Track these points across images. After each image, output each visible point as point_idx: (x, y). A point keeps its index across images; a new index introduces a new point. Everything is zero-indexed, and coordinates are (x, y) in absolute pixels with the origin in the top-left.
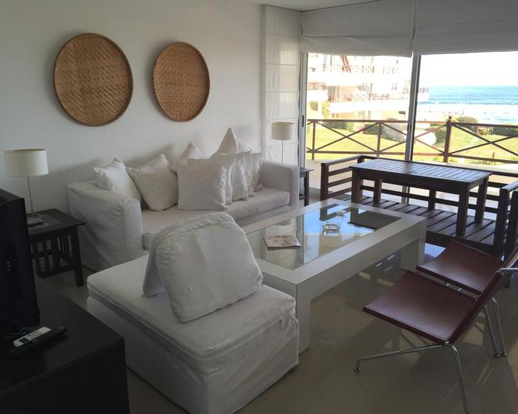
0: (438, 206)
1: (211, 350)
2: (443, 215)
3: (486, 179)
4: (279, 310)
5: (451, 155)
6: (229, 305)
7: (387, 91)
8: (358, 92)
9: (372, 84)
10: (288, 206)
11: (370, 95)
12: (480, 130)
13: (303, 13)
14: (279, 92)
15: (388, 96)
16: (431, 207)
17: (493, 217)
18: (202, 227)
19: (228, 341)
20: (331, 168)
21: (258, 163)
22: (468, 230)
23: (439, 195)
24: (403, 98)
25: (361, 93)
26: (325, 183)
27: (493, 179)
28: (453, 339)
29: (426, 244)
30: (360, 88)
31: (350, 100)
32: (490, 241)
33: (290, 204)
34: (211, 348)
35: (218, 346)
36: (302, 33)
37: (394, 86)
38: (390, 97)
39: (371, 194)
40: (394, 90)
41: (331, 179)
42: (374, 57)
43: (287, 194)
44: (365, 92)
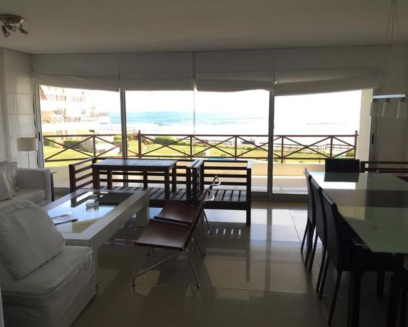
0: (150, 185)
1: (50, 288)
2: (154, 190)
3: (175, 164)
4: (84, 256)
5: (143, 155)
6: (47, 262)
7: (78, 115)
8: (54, 115)
9: (65, 110)
10: (44, 201)
11: (65, 118)
12: (147, 142)
13: (32, 56)
14: (18, 114)
15: (80, 118)
16: (146, 186)
17: (184, 186)
18: (14, 211)
19: (59, 281)
20: (77, 168)
21: (14, 170)
22: (171, 195)
23: (150, 178)
24: (91, 120)
25: (58, 116)
26: (73, 180)
27: (179, 164)
28: (185, 246)
29: (150, 208)
30: (56, 112)
31: (48, 122)
32: (185, 198)
33: (45, 199)
34: (50, 287)
35: (54, 284)
36: (33, 70)
37: (83, 111)
38: (81, 119)
39: (105, 184)
40: (83, 115)
41: (78, 176)
42: (65, 89)
43: (43, 191)
44: (61, 116)
